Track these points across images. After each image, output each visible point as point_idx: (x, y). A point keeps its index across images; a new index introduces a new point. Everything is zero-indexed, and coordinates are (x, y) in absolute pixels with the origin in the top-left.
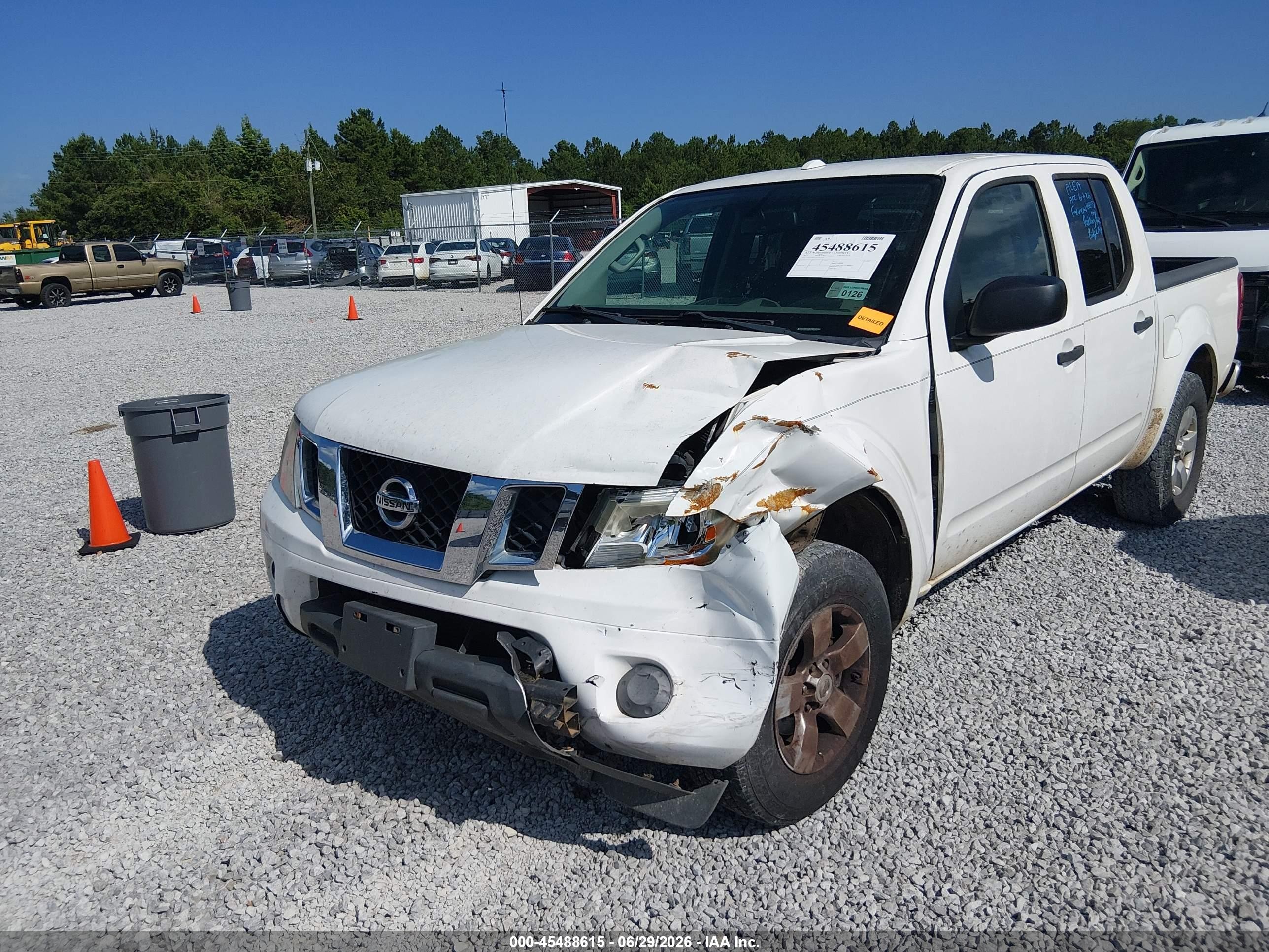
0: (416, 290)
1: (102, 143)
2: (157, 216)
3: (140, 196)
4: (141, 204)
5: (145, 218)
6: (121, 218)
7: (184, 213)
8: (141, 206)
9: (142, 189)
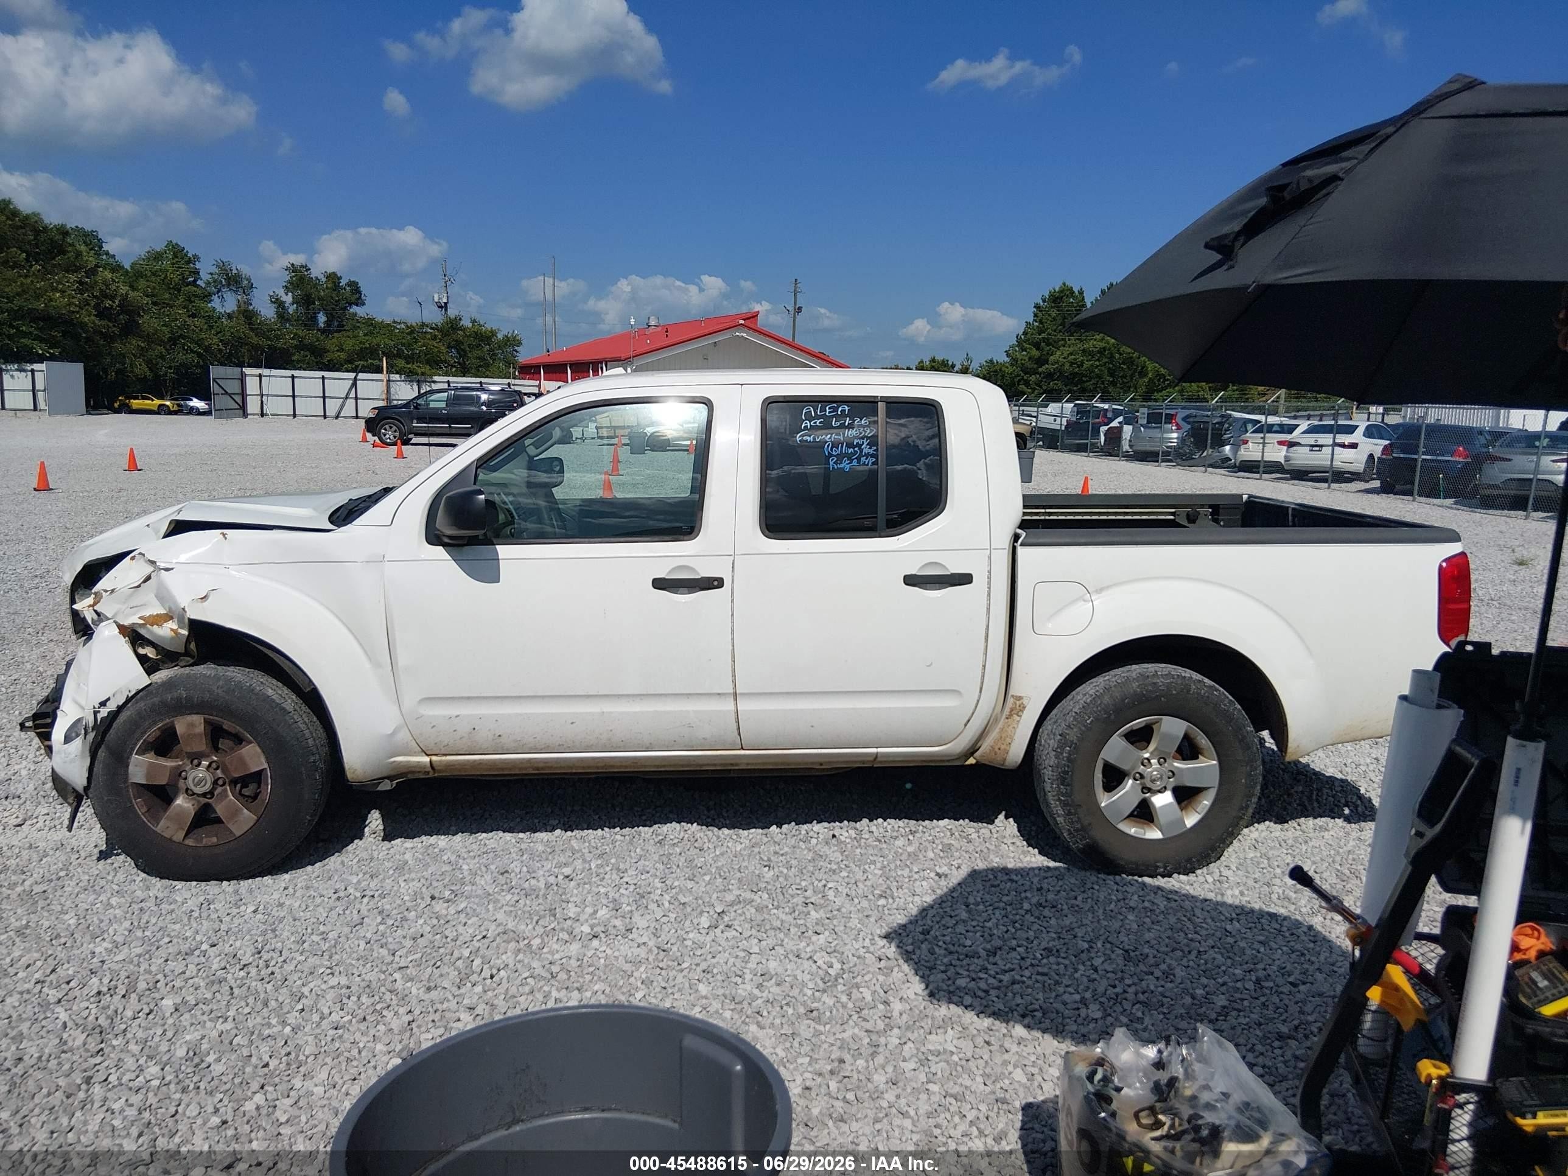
0: (1260, 479)
1: (1081, 292)
2: (1111, 375)
3: (1099, 352)
4: (1098, 360)
5: (1099, 377)
6: (1074, 374)
7: (1143, 373)
8: (1097, 363)
9: (1103, 345)
